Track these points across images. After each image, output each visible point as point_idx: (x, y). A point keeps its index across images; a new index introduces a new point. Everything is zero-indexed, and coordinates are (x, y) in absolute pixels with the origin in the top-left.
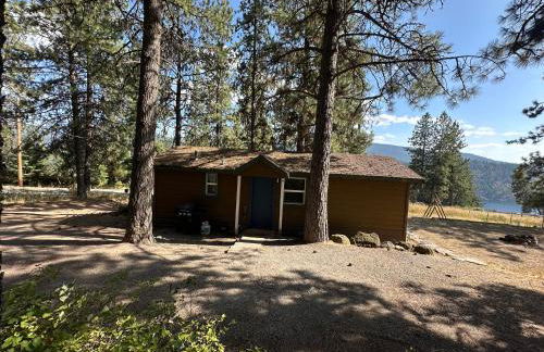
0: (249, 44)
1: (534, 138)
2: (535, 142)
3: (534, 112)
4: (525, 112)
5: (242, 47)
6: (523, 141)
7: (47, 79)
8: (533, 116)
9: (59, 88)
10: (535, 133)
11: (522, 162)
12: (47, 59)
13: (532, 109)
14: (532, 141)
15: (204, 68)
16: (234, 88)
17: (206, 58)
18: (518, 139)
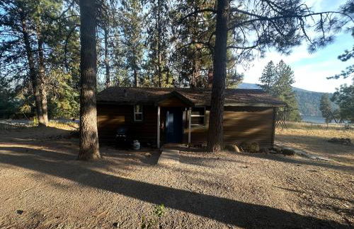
0: (155, 13)
1: (344, 75)
2: (345, 78)
3: (346, 58)
4: (340, 57)
5: (150, 16)
6: (337, 77)
7: (7, 40)
8: (345, 60)
9: (17, 47)
10: (346, 71)
11: (336, 91)
12: (5, 24)
13: (344, 56)
14: (343, 77)
15: (124, 31)
16: (145, 45)
17: (124, 23)
18: (334, 76)
